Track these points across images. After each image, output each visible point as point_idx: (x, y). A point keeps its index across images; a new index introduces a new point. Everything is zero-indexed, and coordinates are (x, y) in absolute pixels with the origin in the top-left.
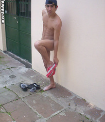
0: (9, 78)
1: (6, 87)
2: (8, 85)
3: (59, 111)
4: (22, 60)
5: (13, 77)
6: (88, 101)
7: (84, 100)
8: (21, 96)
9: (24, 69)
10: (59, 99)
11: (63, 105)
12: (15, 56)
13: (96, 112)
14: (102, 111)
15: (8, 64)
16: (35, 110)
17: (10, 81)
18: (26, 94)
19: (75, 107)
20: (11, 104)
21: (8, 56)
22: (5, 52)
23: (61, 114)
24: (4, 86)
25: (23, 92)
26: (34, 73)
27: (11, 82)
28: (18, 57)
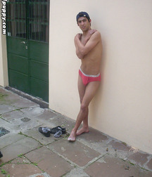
0: (22, 122)
1: (21, 133)
2: (23, 130)
3: (96, 158)
4: (33, 98)
5: (26, 120)
6: (129, 144)
7: (124, 144)
8: (44, 142)
9: (38, 110)
10: (93, 144)
11: (99, 151)
12: (23, 93)
13: (142, 157)
14: (147, 155)
15: (16, 104)
16: (66, 159)
17: (24, 125)
18: (51, 140)
19: (115, 152)
20: (33, 152)
21: (12, 93)
22: (6, 88)
23: (100, 161)
24: (19, 131)
25: (45, 138)
26: (53, 114)
27: (26, 127)
28: (27, 94)
